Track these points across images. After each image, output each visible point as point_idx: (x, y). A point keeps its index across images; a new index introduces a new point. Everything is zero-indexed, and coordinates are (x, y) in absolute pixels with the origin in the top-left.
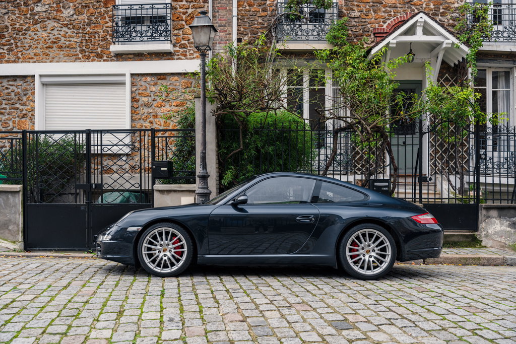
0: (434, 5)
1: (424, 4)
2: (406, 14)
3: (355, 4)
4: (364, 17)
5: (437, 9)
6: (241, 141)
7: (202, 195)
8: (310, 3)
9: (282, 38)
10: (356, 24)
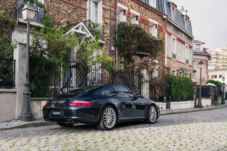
1: (74, 16)
2: (69, 19)
3: (51, 9)
4: (54, 16)
5: (78, 20)
6: (37, 68)
7: (28, 94)
8: (36, 3)
9: (21, 16)
10: (51, 18)
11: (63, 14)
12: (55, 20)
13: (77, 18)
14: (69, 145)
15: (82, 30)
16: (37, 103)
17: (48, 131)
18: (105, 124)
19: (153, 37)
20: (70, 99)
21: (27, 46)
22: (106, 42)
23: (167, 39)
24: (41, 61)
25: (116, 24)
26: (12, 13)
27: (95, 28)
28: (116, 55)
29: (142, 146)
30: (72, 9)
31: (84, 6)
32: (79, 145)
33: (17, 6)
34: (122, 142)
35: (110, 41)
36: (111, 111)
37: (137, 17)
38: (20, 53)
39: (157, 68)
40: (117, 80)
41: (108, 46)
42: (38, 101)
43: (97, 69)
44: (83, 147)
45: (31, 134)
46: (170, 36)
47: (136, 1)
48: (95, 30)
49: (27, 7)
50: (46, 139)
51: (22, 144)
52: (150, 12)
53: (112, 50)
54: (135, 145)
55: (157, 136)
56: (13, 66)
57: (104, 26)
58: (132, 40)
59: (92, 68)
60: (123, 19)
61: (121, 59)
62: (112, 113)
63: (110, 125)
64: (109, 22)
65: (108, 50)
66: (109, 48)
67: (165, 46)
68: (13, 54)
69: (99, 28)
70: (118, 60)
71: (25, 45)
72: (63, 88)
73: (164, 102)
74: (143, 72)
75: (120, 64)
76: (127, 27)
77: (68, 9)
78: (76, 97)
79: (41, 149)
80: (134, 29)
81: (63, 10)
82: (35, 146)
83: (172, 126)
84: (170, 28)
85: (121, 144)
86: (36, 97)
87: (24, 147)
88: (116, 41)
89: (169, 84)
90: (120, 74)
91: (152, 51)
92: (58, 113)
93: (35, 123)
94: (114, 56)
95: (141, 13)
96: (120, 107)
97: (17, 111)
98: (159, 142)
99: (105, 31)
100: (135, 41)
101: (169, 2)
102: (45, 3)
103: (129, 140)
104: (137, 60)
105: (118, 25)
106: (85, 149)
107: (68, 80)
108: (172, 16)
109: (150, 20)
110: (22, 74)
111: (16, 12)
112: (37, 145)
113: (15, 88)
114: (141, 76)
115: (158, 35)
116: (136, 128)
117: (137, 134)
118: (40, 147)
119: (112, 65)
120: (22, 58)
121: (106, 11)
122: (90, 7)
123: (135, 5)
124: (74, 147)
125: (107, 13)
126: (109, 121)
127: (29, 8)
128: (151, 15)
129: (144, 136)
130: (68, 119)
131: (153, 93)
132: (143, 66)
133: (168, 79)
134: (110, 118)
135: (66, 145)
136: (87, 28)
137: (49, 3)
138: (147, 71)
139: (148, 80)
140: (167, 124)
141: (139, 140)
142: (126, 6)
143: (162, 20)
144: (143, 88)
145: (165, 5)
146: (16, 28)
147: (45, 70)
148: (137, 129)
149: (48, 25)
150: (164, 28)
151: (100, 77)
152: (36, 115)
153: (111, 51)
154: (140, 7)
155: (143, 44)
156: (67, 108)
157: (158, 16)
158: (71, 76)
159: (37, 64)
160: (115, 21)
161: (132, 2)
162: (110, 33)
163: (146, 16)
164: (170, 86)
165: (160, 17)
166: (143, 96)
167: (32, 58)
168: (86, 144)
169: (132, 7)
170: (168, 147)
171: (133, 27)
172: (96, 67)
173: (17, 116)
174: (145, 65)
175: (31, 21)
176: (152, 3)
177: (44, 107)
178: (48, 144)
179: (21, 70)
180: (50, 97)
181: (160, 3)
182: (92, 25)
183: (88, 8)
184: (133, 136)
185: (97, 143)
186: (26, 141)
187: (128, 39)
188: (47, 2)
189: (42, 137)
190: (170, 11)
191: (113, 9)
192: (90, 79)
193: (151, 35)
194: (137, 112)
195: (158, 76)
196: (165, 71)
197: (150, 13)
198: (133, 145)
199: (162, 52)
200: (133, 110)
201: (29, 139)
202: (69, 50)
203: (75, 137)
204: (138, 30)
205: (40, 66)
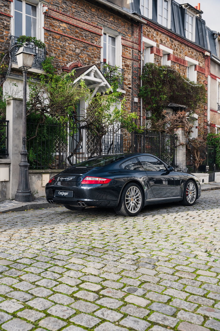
0: (88, 60)
1: (84, 58)
2: (78, 61)
3: (53, 48)
4: (58, 58)
5: (89, 62)
6: (37, 131)
7: (25, 166)
8: (33, 42)
9: (15, 60)
10: (53, 61)
11: (69, 55)
12: (59, 64)
13: (87, 60)
14: (82, 239)
15: (95, 77)
16: (37, 177)
17: (52, 216)
18: (128, 208)
19: (191, 83)
20: (81, 175)
21: (24, 102)
22: (127, 91)
23: (211, 85)
24: (42, 121)
25: (140, 66)
26: (2, 56)
27: (112, 73)
28: (140, 109)
29: (177, 241)
30: (81, 48)
31: (96, 44)
32: (95, 240)
33: (9, 46)
34: (151, 234)
35: (132, 90)
36: (135, 191)
37: (169, 55)
38: (14, 112)
39: (197, 125)
40: (142, 142)
41: (129, 97)
42: (38, 175)
43: (115, 129)
44: (100, 242)
45: (31, 221)
46: (215, 80)
47: (167, 34)
48: (112, 75)
49: (23, 50)
50: (51, 230)
51: (22, 238)
52: (187, 47)
53: (135, 102)
54: (168, 240)
55: (198, 226)
56: (5, 129)
57: (124, 69)
58: (162, 88)
59: (109, 129)
60: (149, 58)
61: (147, 114)
62: (137, 194)
63: (134, 209)
64: (131, 63)
65: (129, 102)
66: (131, 100)
67: (207, 94)
68: (5, 113)
69: (118, 73)
70: (144, 115)
71: (20, 100)
72: (70, 156)
73: (207, 172)
74: (178, 131)
75: (146, 122)
76: (155, 71)
77: (76, 48)
78: (89, 172)
79: (46, 245)
80: (166, 73)
81: (70, 50)
82: (38, 241)
83: (217, 209)
84: (215, 68)
85: (150, 238)
86: (36, 169)
87: (24, 242)
88: (141, 90)
89: (212, 147)
90: (146, 136)
91: (189, 102)
92: (66, 194)
93: (35, 204)
94: (138, 109)
95: (174, 50)
96: (147, 184)
97: (12, 189)
98: (201, 235)
99: (126, 76)
100: (166, 89)
101: (213, 32)
102: (45, 41)
103: (160, 232)
104: (169, 116)
105: (143, 67)
106: (103, 246)
107: (77, 146)
108: (217, 52)
109: (187, 59)
110: (18, 139)
111: (8, 55)
112: (40, 240)
113: (9, 158)
114: (174, 138)
115: (198, 79)
116: (168, 213)
117: (170, 222)
118: (45, 243)
119: (136, 122)
120: (17, 118)
121: (127, 49)
122: (105, 45)
123: (166, 39)
124: (88, 243)
125: (128, 52)
126: (133, 204)
127: (26, 51)
128: (187, 52)
129: (180, 226)
130: (79, 201)
131: (191, 160)
132: (177, 123)
133: (212, 140)
134: (134, 200)
135: (77, 239)
136: (102, 73)
137: (51, 40)
138: (183, 131)
139: (184, 143)
140: (210, 206)
141: (174, 232)
142: (154, 41)
143: (203, 59)
144: (177, 154)
145: (207, 37)
146: (8, 76)
147: (47, 134)
148: (171, 214)
149: (50, 71)
150: (206, 69)
151: (119, 138)
152: (35, 194)
153: (133, 103)
154: (172, 42)
155: (177, 93)
156: (77, 187)
157: (198, 53)
158: (81, 139)
159: (37, 125)
160: (139, 62)
161: (162, 35)
162: (132, 78)
163: (181, 54)
164: (215, 151)
165: (201, 54)
166: (177, 164)
167: (30, 117)
168: (103, 238)
169: (162, 41)
170: (213, 243)
171: (164, 70)
172: (115, 127)
173: (12, 196)
174: (180, 123)
175: (28, 68)
176: (190, 34)
177: (47, 184)
178: (54, 238)
179: (16, 134)
180: (53, 169)
181: (200, 34)
182: (108, 69)
183: (102, 45)
184: (165, 225)
185: (118, 236)
186: (26, 233)
187: (157, 86)
188: (48, 40)
189: (46, 227)
190: (215, 46)
191: (136, 46)
192: (106, 142)
193: (188, 80)
194: (170, 188)
195: (198, 136)
196: (207, 129)
197: (187, 49)
198: (165, 240)
199: (203, 102)
200: (163, 187)
201: (29, 230)
202: (78, 104)
203: (89, 226)
204: (170, 74)
205: (41, 128)
